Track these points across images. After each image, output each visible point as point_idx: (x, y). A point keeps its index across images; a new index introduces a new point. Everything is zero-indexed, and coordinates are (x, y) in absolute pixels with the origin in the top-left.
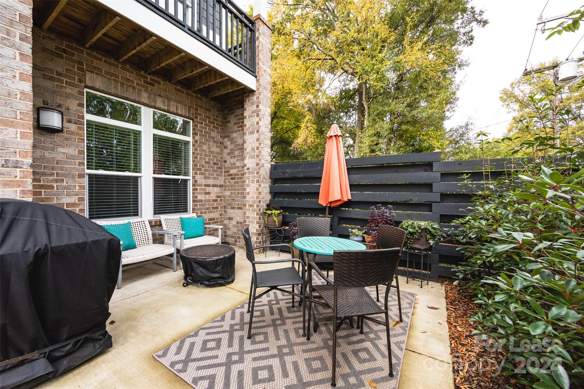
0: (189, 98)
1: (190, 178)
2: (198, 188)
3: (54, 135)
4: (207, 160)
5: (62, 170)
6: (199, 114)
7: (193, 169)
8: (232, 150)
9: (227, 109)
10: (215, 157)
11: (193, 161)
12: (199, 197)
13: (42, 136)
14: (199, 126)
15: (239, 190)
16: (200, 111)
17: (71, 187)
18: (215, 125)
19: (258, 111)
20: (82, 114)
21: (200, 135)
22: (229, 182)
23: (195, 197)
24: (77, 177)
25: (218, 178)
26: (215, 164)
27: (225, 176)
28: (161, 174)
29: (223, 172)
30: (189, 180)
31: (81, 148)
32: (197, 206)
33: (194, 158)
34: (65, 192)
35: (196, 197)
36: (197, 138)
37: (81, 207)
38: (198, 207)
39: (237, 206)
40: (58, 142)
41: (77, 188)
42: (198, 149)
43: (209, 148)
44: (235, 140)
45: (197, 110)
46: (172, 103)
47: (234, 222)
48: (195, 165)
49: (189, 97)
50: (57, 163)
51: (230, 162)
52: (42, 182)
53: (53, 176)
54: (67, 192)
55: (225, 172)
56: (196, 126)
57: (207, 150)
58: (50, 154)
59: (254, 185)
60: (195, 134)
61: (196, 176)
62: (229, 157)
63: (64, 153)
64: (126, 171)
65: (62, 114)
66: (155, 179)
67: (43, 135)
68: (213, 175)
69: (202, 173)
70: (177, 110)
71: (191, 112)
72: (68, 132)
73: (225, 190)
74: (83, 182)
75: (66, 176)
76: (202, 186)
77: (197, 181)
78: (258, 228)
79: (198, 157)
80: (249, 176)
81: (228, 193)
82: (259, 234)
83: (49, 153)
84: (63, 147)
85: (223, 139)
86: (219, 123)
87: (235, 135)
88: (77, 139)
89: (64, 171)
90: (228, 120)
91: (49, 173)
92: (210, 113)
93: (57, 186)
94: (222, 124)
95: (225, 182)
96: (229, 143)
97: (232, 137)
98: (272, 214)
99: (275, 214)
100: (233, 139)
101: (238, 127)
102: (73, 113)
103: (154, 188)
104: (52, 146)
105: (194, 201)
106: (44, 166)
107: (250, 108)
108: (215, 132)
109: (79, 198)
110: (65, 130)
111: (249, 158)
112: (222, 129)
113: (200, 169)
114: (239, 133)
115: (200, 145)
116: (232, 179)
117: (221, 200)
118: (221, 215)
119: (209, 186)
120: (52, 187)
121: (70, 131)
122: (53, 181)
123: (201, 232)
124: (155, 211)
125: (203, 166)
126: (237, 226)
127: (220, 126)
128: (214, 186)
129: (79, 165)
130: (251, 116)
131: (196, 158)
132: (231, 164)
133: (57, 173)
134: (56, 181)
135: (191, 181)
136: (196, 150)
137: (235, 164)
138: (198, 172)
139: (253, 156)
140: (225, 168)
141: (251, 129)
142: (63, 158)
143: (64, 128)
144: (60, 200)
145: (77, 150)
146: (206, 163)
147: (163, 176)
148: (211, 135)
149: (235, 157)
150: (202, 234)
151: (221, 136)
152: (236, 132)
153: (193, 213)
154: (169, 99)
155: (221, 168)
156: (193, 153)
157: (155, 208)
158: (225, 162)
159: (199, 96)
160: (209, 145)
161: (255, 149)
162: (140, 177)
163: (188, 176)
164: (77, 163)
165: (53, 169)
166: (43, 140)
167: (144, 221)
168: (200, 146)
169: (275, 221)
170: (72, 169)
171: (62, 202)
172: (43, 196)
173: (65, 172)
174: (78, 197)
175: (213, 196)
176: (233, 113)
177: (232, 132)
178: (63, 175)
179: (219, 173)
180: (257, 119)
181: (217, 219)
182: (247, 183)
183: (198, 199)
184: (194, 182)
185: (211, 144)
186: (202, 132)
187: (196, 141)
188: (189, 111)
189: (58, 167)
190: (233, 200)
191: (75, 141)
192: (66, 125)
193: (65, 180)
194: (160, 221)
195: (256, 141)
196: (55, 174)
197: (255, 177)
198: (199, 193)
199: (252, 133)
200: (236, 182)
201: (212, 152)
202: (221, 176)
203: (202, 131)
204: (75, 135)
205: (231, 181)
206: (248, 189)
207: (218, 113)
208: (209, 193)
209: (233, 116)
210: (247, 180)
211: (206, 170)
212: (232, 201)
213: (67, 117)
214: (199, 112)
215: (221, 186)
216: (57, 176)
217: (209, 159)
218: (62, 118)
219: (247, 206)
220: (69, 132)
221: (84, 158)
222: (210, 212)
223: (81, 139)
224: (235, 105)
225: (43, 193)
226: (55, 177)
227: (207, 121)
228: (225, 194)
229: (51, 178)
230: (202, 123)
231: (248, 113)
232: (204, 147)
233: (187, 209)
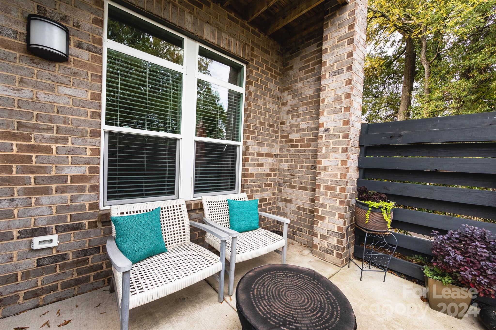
0: (245, 32)
1: (240, 143)
2: (250, 157)
3: (53, 64)
4: (262, 120)
5: (65, 123)
6: (256, 56)
7: (245, 132)
8: (293, 106)
9: (288, 52)
10: (270, 116)
11: (246, 121)
12: (251, 170)
13: (34, 65)
14: (254, 73)
15: (303, 162)
16: (257, 51)
17: (77, 151)
18: (273, 74)
19: (351, 34)
20: (100, 37)
21: (256, 85)
22: (288, 151)
23: (245, 170)
24: (88, 135)
25: (273, 145)
26: (271, 126)
27: (281, 142)
28: (206, 137)
29: (280, 138)
30: (239, 146)
31: (96, 89)
32: (247, 182)
33: (246, 116)
34: (70, 158)
35: (247, 170)
36: (252, 88)
37: (93, 182)
38: (249, 183)
39: (298, 185)
40: (61, 77)
41: (88, 152)
42: (252, 104)
43: (265, 104)
44: (299, 92)
45: (253, 49)
46: (224, 35)
47: (293, 207)
48: (247, 126)
49: (245, 30)
50: (58, 112)
51: (290, 123)
52: (33, 140)
53: (51, 131)
54: (72, 158)
55: (282, 137)
56: (251, 72)
57: (263, 106)
58: (46, 96)
59: (338, 156)
60: (249, 83)
61: (248, 141)
62: (290, 116)
63: (69, 96)
64: (161, 130)
65: (67, 31)
66: (198, 143)
67: (35, 63)
68: (267, 140)
69: (255, 137)
70: (229, 46)
71: (247, 51)
72: (76, 62)
73: (281, 161)
74: (97, 144)
75: (72, 132)
76: (254, 155)
77: (249, 148)
78: (341, 225)
79: (252, 114)
80: (329, 142)
81: (285, 166)
82: (343, 236)
83: (45, 94)
84: (68, 86)
85: (282, 93)
86: (278, 71)
87: (300, 85)
88: (89, 75)
89: (69, 124)
90: (290, 65)
91: (45, 127)
92: (268, 55)
93: (57, 148)
94: (281, 73)
95: (281, 151)
96: (290, 97)
97: (295, 88)
98: (380, 208)
99: (386, 209)
100: (296, 91)
101: (306, 73)
102: (85, 34)
103: (196, 156)
104: (50, 82)
105: (243, 176)
106: (37, 115)
107: (336, 34)
108: (272, 83)
109: (90, 168)
110: (72, 59)
111: (329, 113)
112: (281, 80)
113: (253, 132)
114: (308, 80)
115: (254, 99)
116: (292, 146)
117: (275, 175)
118: (274, 194)
119: (261, 155)
120: (48, 150)
121: (80, 61)
122: (50, 139)
123: (255, 223)
124: (195, 187)
125: (256, 128)
126: (297, 213)
127: (279, 75)
128: (268, 155)
129: (92, 117)
130: (337, 46)
131: (249, 116)
132: (292, 126)
133: (57, 127)
134: (56, 140)
135: (241, 147)
136: (249, 105)
137: (298, 125)
138: (251, 136)
139: (337, 110)
140: (282, 131)
141: (335, 66)
142: (68, 104)
143: (71, 55)
144: (62, 170)
145: (90, 92)
146: (262, 124)
147: (208, 140)
148: (268, 87)
149: (298, 116)
150: (256, 225)
151: (279, 88)
152: (301, 80)
153: (242, 191)
154: (220, 30)
155: (276, 132)
156: (246, 110)
157: (195, 184)
158: (283, 123)
159: (257, 30)
160: (264, 99)
161: (343, 97)
162: (179, 139)
163: (237, 140)
164: (89, 113)
165: (51, 120)
166: (36, 72)
167: (180, 206)
168: (255, 101)
169: (387, 222)
170: (81, 122)
171: (63, 174)
172: (34, 164)
173: (70, 126)
174: (89, 166)
175: (266, 170)
176: (297, 56)
177: (296, 81)
178: (67, 131)
179: (274, 138)
180: (349, 49)
181: (270, 199)
182: (324, 151)
183: (249, 173)
184: (244, 149)
185: (267, 98)
186: (257, 81)
187: (250, 93)
188: (244, 50)
189: (59, 117)
190: (293, 175)
191: (87, 79)
192: (74, 50)
193: (70, 139)
194: (201, 204)
195: (344, 85)
196: (55, 129)
197: (340, 143)
198: (250, 165)
199: (337, 73)
200: (298, 152)
201: (268, 110)
202: (277, 143)
203: (258, 79)
204: (87, 69)
205: (291, 149)
206: (324, 162)
207: (277, 57)
208: (261, 165)
209: (298, 58)
210: (324, 148)
211: (260, 134)
212: (292, 177)
213: (76, 38)
214: (255, 53)
215: (276, 156)
216: (57, 133)
217: (264, 119)
218: (68, 39)
219: (322, 188)
220: (79, 63)
221: (100, 106)
222: (262, 191)
223: (96, 76)
224: (303, 42)
225: (34, 159)
226: (55, 134)
227: (265, 67)
228: (281, 167)
229: (47, 135)
230: (258, 69)
231: (331, 43)
232: (260, 102)
233: (234, 185)
